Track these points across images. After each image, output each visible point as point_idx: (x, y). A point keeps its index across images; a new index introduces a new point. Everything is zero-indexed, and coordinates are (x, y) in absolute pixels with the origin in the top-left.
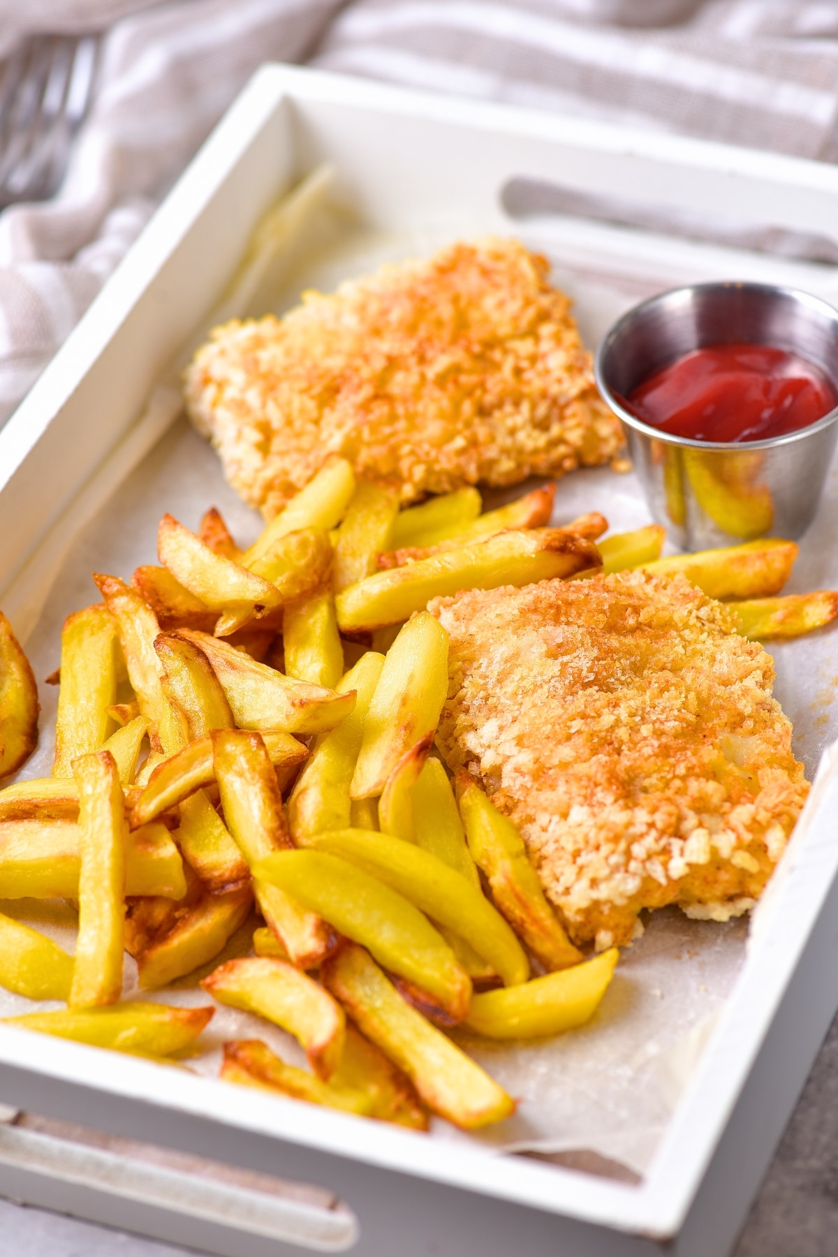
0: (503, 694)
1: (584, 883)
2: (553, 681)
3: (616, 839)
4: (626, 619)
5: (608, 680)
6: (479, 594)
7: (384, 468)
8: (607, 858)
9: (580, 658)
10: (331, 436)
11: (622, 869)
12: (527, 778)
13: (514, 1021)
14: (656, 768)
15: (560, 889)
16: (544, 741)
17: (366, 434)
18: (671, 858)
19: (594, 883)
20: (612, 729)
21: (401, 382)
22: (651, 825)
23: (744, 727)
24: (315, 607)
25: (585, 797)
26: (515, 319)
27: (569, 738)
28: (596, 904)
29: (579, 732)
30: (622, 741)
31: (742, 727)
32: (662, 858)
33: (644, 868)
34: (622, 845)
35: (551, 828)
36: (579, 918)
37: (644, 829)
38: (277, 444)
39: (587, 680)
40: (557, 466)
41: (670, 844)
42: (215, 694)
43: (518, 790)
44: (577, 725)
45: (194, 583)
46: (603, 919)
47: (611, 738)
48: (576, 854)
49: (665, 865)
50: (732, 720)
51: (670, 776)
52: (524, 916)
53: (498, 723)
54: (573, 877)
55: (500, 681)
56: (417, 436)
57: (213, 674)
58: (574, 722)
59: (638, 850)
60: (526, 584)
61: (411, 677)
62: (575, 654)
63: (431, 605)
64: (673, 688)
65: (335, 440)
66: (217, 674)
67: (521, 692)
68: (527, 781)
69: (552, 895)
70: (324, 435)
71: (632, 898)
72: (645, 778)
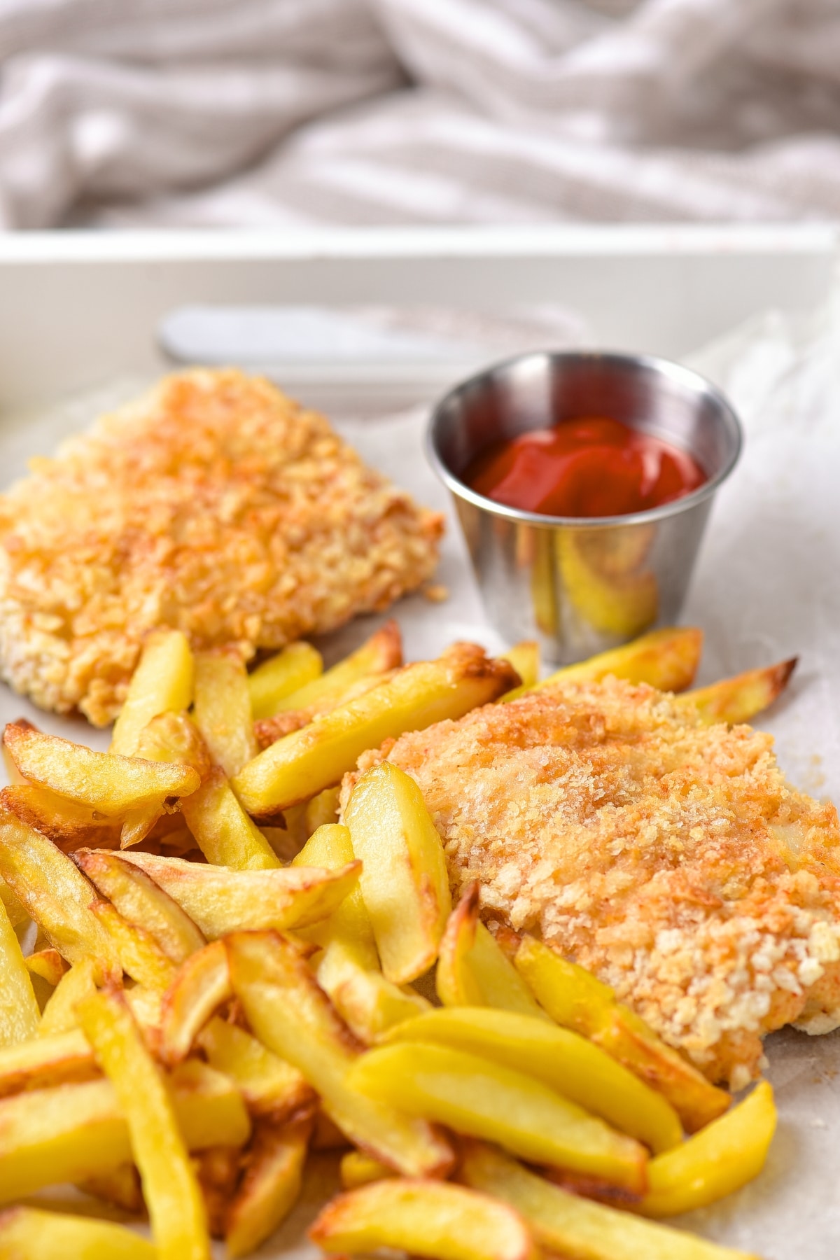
0: (505, 833)
1: (708, 1014)
2: (561, 808)
3: (732, 954)
4: (590, 730)
5: (619, 794)
6: (416, 739)
7: (213, 629)
8: (726, 980)
9: (576, 777)
10: (142, 604)
11: (747, 987)
12: (583, 917)
13: (698, 1185)
14: (730, 871)
15: (677, 1028)
16: (585, 872)
17: (182, 595)
18: (799, 962)
19: (719, 1012)
20: (659, 841)
21: (196, 529)
22: (764, 931)
23: (781, 815)
24: (219, 796)
25: (668, 919)
26: (285, 443)
27: (613, 862)
28: (725, 1034)
29: (625, 853)
30: (675, 851)
31: (778, 816)
32: (789, 964)
33: (773, 980)
34: (742, 961)
35: (638, 966)
36: (711, 1056)
37: (757, 937)
38: (81, 626)
39: (598, 798)
40: (384, 596)
41: (792, 947)
42: (172, 907)
43: (572, 935)
44: (618, 845)
45: (83, 790)
46: (737, 1052)
47: (662, 850)
48: (685, 986)
49: (794, 971)
50: (766, 809)
51: (748, 877)
52: (653, 1067)
53: (517, 867)
54: (693, 1011)
55: (492, 823)
56: (237, 586)
57: (157, 887)
58: (614, 843)
59: (761, 960)
60: (463, 715)
61: (404, 834)
62: (568, 774)
63: (362, 761)
64: (694, 787)
65: (151, 607)
66: (161, 886)
67: (529, 827)
68: (583, 920)
69: (668, 1037)
70: (133, 604)
71: (762, 1020)
72: (723, 885)
